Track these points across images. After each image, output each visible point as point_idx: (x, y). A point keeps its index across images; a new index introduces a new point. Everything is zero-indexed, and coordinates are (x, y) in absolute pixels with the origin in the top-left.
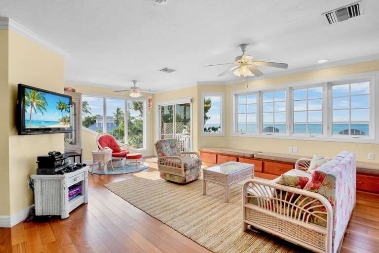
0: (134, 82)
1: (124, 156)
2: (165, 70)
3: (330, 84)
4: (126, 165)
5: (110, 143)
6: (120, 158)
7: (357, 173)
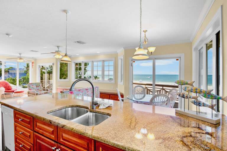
0: (20, 54)
1: (13, 92)
2: (32, 51)
3: (104, 61)
4: (14, 96)
5: (5, 85)
6: (11, 93)
7: (100, 93)
